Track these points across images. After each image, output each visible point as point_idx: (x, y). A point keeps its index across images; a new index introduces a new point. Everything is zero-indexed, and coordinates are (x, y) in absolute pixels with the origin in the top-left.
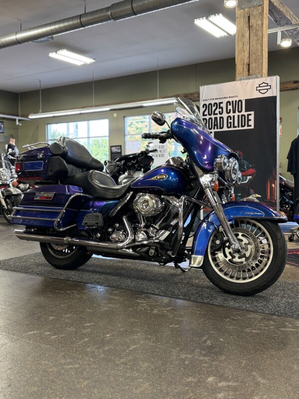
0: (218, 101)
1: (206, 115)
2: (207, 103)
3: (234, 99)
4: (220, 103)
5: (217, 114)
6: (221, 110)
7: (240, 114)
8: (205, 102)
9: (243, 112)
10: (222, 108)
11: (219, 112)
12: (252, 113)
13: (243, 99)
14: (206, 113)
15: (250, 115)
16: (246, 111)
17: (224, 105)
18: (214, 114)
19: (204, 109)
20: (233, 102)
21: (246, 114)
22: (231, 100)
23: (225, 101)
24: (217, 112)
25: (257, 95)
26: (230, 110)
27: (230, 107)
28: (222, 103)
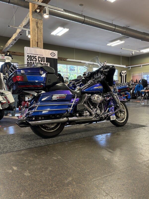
0: (34, 55)
1: (29, 60)
2: (29, 55)
3: (42, 56)
4: (35, 56)
5: (34, 61)
6: (35, 59)
7: (44, 63)
8: (28, 55)
9: (45, 62)
10: (36, 59)
11: (35, 60)
12: (49, 63)
13: (45, 57)
14: (29, 59)
15: (48, 64)
16: (46, 62)
17: (37, 58)
18: (33, 61)
19: (28, 57)
20: (41, 57)
21: (46, 63)
22: (40, 56)
23: (37, 56)
24: (34, 60)
25: (50, 57)
26: (40, 60)
27: (40, 59)
28: (36, 57)
